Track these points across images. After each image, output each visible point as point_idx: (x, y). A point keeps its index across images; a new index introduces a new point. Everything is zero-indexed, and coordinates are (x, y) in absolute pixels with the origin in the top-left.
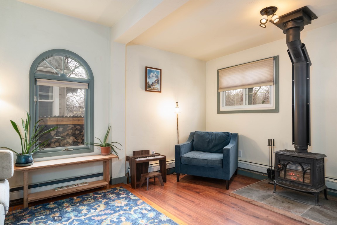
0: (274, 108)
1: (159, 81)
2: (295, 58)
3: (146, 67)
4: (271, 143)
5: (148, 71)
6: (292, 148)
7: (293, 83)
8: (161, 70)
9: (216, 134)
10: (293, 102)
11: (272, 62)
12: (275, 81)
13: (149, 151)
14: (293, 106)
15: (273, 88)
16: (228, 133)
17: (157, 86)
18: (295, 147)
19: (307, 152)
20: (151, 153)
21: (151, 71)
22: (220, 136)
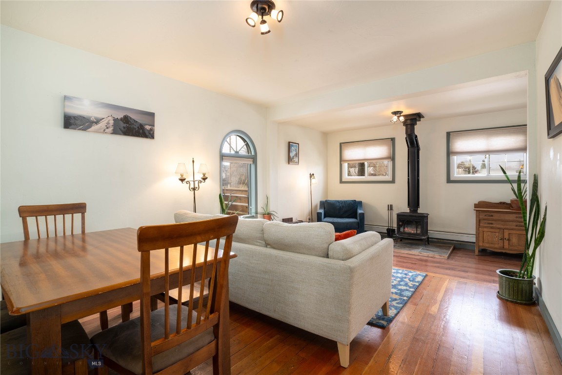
0: (391, 180)
1: (297, 155)
2: (410, 144)
3: (289, 142)
4: (390, 208)
5: (289, 145)
6: (407, 210)
7: (408, 161)
8: (298, 144)
9: (345, 202)
10: (408, 176)
11: (390, 142)
12: (392, 158)
13: (292, 218)
14: (408, 179)
15: (390, 163)
16: (355, 201)
17: (296, 159)
18: (410, 210)
19: (417, 213)
20: (294, 220)
21: (292, 146)
22: (349, 204)
